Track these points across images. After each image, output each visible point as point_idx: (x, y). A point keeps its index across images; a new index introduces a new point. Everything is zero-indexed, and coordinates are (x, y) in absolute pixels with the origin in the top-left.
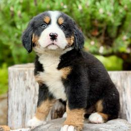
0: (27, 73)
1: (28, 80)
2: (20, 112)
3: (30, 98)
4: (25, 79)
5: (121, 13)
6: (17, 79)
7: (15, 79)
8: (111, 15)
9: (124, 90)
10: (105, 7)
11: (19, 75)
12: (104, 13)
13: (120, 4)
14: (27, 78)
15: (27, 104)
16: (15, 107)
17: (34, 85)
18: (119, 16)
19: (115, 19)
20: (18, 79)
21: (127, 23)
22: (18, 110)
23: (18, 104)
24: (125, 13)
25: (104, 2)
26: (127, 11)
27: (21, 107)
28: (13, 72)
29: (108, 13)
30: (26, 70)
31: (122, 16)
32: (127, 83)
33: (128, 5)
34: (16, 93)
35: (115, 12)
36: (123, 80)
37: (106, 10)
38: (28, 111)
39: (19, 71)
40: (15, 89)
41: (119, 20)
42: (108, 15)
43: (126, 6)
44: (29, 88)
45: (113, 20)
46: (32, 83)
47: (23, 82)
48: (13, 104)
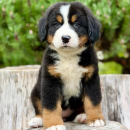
0: (18, 74)
1: (20, 82)
2: (10, 115)
3: (22, 101)
4: (16, 81)
5: (119, 16)
6: (7, 81)
7: (6, 82)
8: (108, 17)
9: (119, 94)
10: (102, 9)
11: (11, 76)
12: (101, 16)
13: (118, 7)
14: (19, 80)
15: (18, 108)
16: (6, 110)
17: (26, 87)
18: (116, 18)
19: (112, 22)
20: (9, 81)
22: (8, 113)
23: (9, 107)
24: (122, 16)
25: (101, 4)
26: (125, 13)
27: (12, 110)
28: (4, 74)
29: (105, 15)
30: (18, 72)
31: (119, 19)
32: (122, 86)
33: (125, 7)
34: (7, 95)
35: (113, 15)
37: (103, 13)
38: (19, 115)
39: (10, 72)
40: (6, 91)
42: (105, 18)
43: (124, 9)
44: (21, 91)
45: (110, 23)
46: (23, 86)
48: (4, 107)
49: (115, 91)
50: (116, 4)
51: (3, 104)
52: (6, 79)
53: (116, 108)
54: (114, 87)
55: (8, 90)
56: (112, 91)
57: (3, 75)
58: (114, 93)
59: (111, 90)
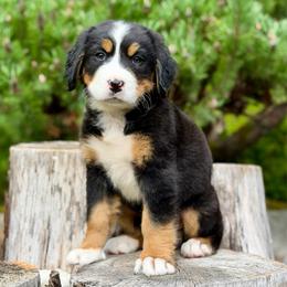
0: (56, 158)
1: (59, 173)
2: (36, 237)
3: (61, 209)
4: (51, 171)
5: (209, 57)
6: (32, 170)
7: (29, 171)
8: (191, 58)
9: (238, 201)
11: (40, 162)
13: (206, 39)
14: (56, 169)
15: (52, 222)
16: (27, 226)
17: (70, 183)
18: (204, 61)
19: (197, 68)
22: (32, 232)
23: (33, 222)
24: (214, 57)
26: (219, 52)
27: (40, 227)
29: (185, 53)
30: (54, 154)
31: (209, 62)
32: (243, 186)
34: (30, 198)
35: (199, 54)
36: (236, 181)
38: (54, 236)
39: (39, 154)
40: (28, 190)
43: (217, 44)
44: (60, 190)
45: (194, 70)
46: (65, 180)
47: (47, 177)
48: (22, 222)
49: (232, 195)
51: (21, 215)
52: (30, 166)
54: (229, 188)
55: (31, 188)
56: (227, 196)
57: (22, 160)
58: (231, 198)
59: (225, 192)
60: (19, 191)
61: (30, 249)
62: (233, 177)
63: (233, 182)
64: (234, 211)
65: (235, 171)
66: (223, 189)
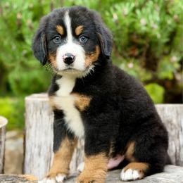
2: (42, 158)
4: (50, 114)
5: (170, 26)
6: (38, 113)
7: (36, 114)
8: (156, 27)
10: (148, 17)
11: (43, 107)
12: (146, 25)
13: (168, 13)
16: (36, 150)
18: (166, 29)
19: (162, 34)
20: (41, 113)
21: (177, 39)
23: (40, 147)
24: (174, 25)
25: (147, 10)
26: (178, 22)
28: (34, 104)
29: (152, 24)
31: (170, 29)
33: (178, 15)
34: (37, 132)
35: (162, 24)
37: (149, 21)
39: (43, 102)
40: (36, 126)
41: (166, 34)
42: (152, 28)
43: (176, 16)
45: (159, 36)
47: (48, 117)
49: (177, 126)
50: (165, 10)
51: (32, 144)
52: (37, 110)
53: (178, 148)
54: (174, 121)
55: (38, 124)
56: (173, 127)
57: (32, 105)
58: (176, 128)
59: (171, 124)
60: (30, 127)
61: (39, 165)
62: (178, 114)
63: (177, 117)
64: (178, 137)
65: (179, 110)
66: (170, 122)
